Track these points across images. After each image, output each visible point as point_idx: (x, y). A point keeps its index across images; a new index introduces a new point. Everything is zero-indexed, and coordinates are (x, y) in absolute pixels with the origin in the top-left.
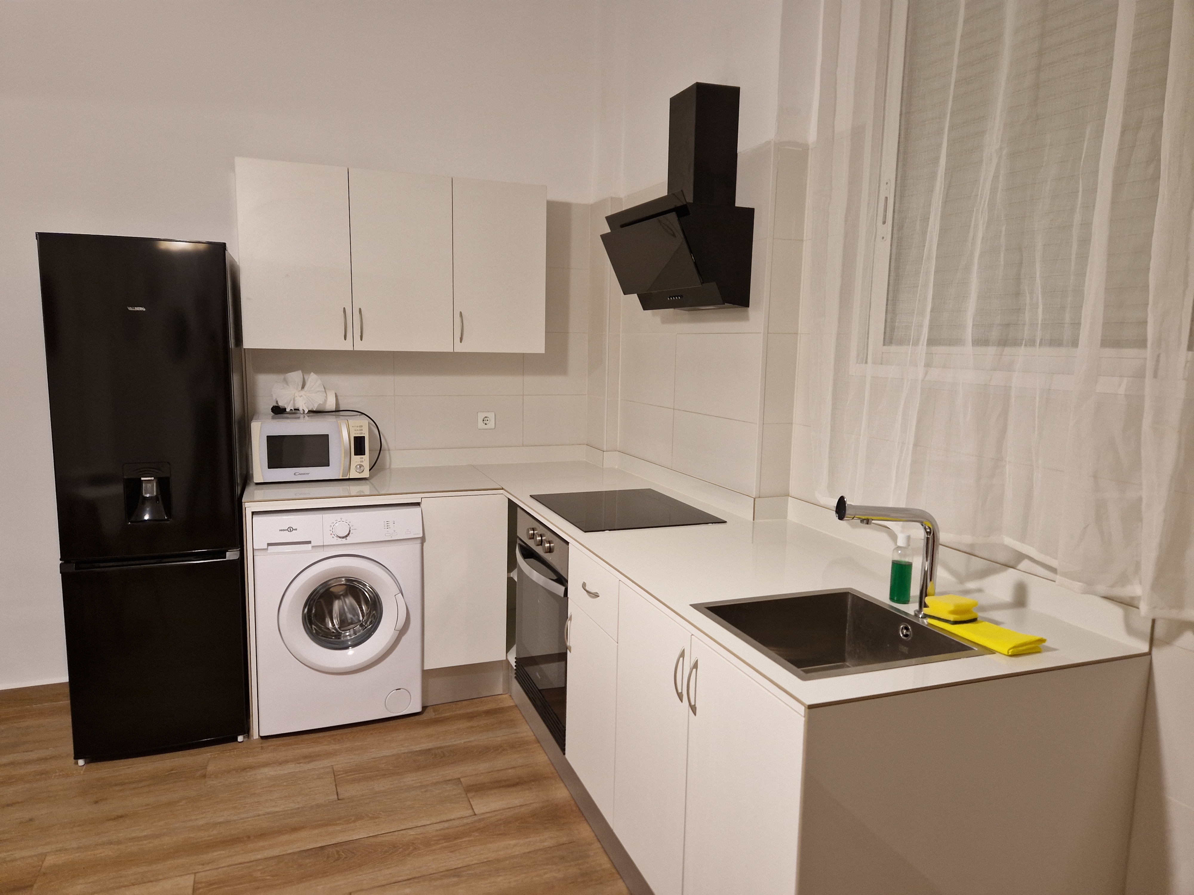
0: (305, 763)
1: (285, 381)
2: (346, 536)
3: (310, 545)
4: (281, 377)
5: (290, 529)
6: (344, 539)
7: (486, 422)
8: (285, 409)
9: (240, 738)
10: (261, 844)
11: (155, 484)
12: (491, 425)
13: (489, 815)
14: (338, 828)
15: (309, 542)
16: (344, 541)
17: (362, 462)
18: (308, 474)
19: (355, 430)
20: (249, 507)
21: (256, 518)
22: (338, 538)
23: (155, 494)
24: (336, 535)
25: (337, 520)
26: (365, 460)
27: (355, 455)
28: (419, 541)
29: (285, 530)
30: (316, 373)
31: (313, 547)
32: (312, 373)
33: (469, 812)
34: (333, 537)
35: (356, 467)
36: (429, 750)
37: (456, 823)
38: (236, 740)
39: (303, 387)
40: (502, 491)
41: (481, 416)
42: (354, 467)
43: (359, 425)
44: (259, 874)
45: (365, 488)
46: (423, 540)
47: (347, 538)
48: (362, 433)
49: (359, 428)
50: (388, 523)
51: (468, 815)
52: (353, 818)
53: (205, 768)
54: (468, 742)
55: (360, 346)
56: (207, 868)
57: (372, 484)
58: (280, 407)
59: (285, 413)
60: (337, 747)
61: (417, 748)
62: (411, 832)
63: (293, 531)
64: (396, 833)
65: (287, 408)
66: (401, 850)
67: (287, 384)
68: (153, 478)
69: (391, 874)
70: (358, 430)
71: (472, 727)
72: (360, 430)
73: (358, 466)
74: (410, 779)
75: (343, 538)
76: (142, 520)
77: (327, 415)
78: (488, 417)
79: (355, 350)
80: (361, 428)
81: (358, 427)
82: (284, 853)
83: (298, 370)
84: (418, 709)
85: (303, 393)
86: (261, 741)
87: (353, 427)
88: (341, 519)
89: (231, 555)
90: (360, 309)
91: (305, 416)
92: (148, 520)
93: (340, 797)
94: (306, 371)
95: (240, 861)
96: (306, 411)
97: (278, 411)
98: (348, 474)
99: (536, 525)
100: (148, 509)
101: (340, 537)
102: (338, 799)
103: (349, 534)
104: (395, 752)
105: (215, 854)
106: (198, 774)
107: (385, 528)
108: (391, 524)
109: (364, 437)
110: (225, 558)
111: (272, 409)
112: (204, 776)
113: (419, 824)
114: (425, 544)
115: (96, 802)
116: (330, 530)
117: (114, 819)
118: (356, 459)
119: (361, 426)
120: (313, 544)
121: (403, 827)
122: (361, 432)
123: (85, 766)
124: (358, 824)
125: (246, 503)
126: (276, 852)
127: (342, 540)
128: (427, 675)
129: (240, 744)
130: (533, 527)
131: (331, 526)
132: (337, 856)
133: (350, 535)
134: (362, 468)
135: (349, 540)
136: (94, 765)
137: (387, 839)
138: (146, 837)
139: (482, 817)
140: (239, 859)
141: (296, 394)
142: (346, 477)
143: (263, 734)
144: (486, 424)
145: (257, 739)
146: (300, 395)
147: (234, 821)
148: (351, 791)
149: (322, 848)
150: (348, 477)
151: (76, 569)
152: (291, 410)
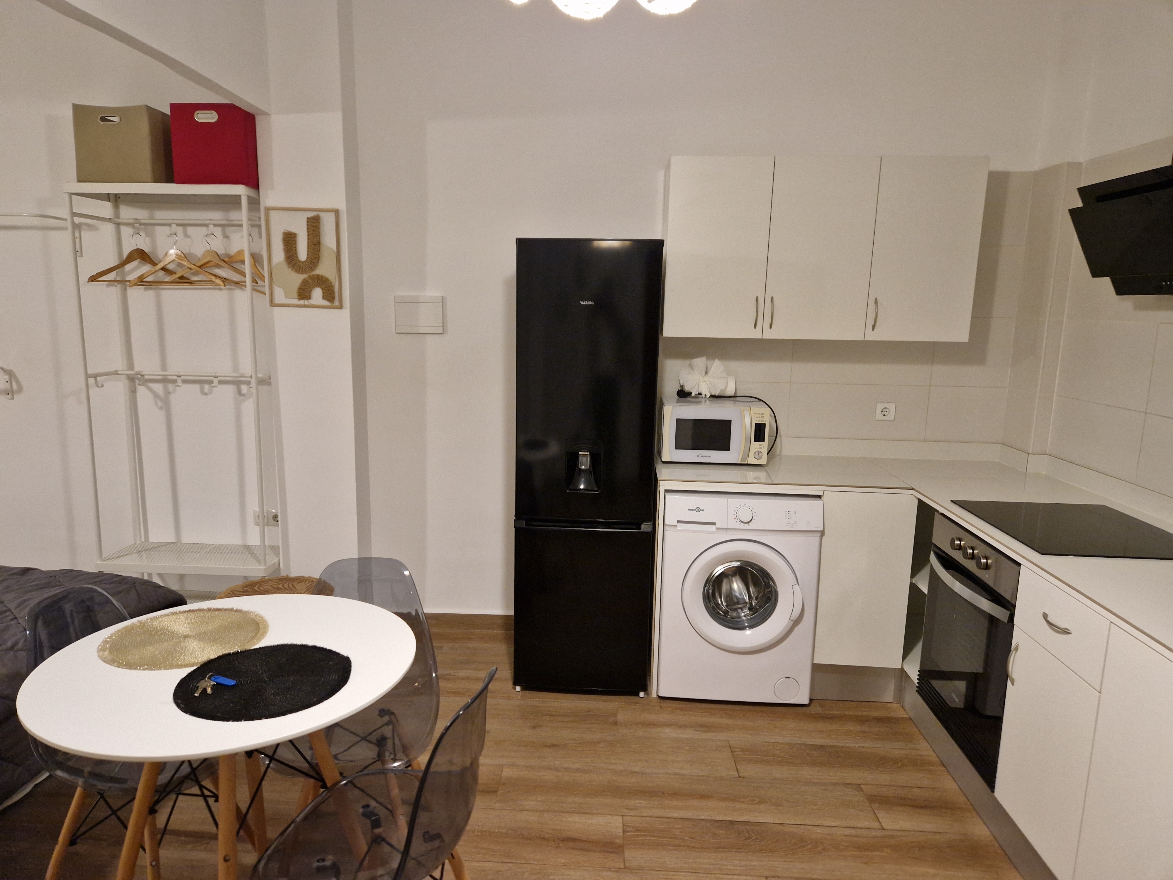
0: (702, 731)
1: (691, 366)
2: (749, 522)
3: (714, 526)
4: (687, 362)
5: (698, 510)
6: (747, 525)
7: (885, 413)
8: (690, 393)
9: (642, 694)
10: (675, 803)
11: (589, 458)
12: (891, 416)
13: (899, 833)
14: (744, 806)
15: (714, 524)
16: (746, 526)
17: (761, 448)
18: (710, 457)
19: (757, 417)
20: (663, 486)
21: (669, 496)
22: (741, 523)
23: (588, 467)
24: (739, 520)
25: (741, 505)
26: (764, 447)
27: (755, 441)
28: (819, 535)
29: (694, 510)
30: (719, 359)
31: (717, 528)
32: (716, 359)
33: (876, 825)
34: (736, 521)
35: (755, 453)
36: (822, 746)
37: (863, 832)
38: (638, 695)
39: (706, 373)
40: (912, 492)
41: (880, 407)
42: (753, 454)
43: (761, 413)
44: (677, 832)
45: (761, 475)
46: (822, 533)
47: (750, 524)
48: (763, 421)
49: (761, 416)
50: (789, 513)
51: (876, 827)
52: (757, 800)
53: (615, 715)
54: (863, 747)
55: (769, 335)
56: (632, 814)
57: (767, 471)
58: (685, 391)
59: (690, 397)
60: (729, 722)
61: (810, 741)
62: (818, 830)
63: (700, 511)
64: (802, 827)
65: (693, 392)
66: (810, 846)
67: (693, 370)
68: (588, 453)
69: (803, 869)
70: (759, 417)
71: (864, 732)
72: (761, 418)
73: (757, 453)
74: (807, 773)
75: (746, 523)
76: (579, 488)
77: (727, 400)
78: (888, 408)
79: (763, 338)
80: (763, 416)
81: (760, 414)
82: (698, 818)
83: (702, 356)
84: (806, 701)
85: (706, 378)
86: (659, 700)
87: (755, 414)
88: (745, 504)
89: (645, 527)
90: (772, 298)
91: (707, 400)
92: (582, 489)
93: (741, 775)
94: (711, 357)
95: (660, 814)
96: (708, 396)
97: (683, 394)
98: (746, 459)
99: (962, 534)
100: (583, 480)
101: (743, 522)
102: (739, 777)
103: (751, 520)
104: (787, 740)
105: (637, 802)
106: (611, 720)
107: (786, 518)
108: (792, 515)
109: (765, 424)
110: (641, 530)
111: (678, 393)
112: (616, 723)
113: (825, 824)
114: (824, 538)
115: (534, 728)
116: (734, 515)
117: (549, 747)
118: (756, 446)
119: (763, 414)
120: (718, 526)
121: (807, 822)
122: (762, 419)
123: (521, 692)
124: (762, 806)
125: (661, 481)
126: (689, 814)
127: (744, 525)
128: (817, 669)
129: (642, 699)
130: (960, 537)
131: (735, 511)
132: (747, 835)
133: (753, 520)
134: (760, 454)
135: (751, 526)
136: (527, 693)
137: (792, 830)
138: (577, 770)
139: (890, 833)
140: (658, 812)
141: (700, 380)
142: (745, 462)
143: (662, 694)
144: (884, 415)
145: (655, 697)
146: (704, 380)
147: (649, 774)
148: (750, 770)
149: (732, 822)
150: (746, 463)
151: (526, 525)
152: (696, 394)
